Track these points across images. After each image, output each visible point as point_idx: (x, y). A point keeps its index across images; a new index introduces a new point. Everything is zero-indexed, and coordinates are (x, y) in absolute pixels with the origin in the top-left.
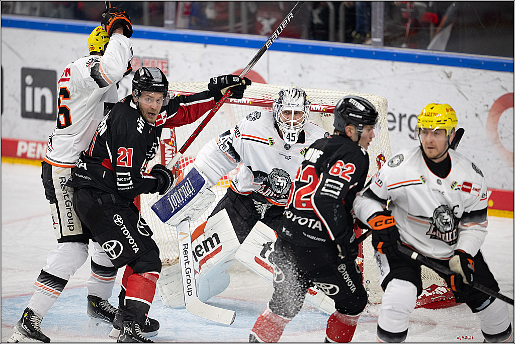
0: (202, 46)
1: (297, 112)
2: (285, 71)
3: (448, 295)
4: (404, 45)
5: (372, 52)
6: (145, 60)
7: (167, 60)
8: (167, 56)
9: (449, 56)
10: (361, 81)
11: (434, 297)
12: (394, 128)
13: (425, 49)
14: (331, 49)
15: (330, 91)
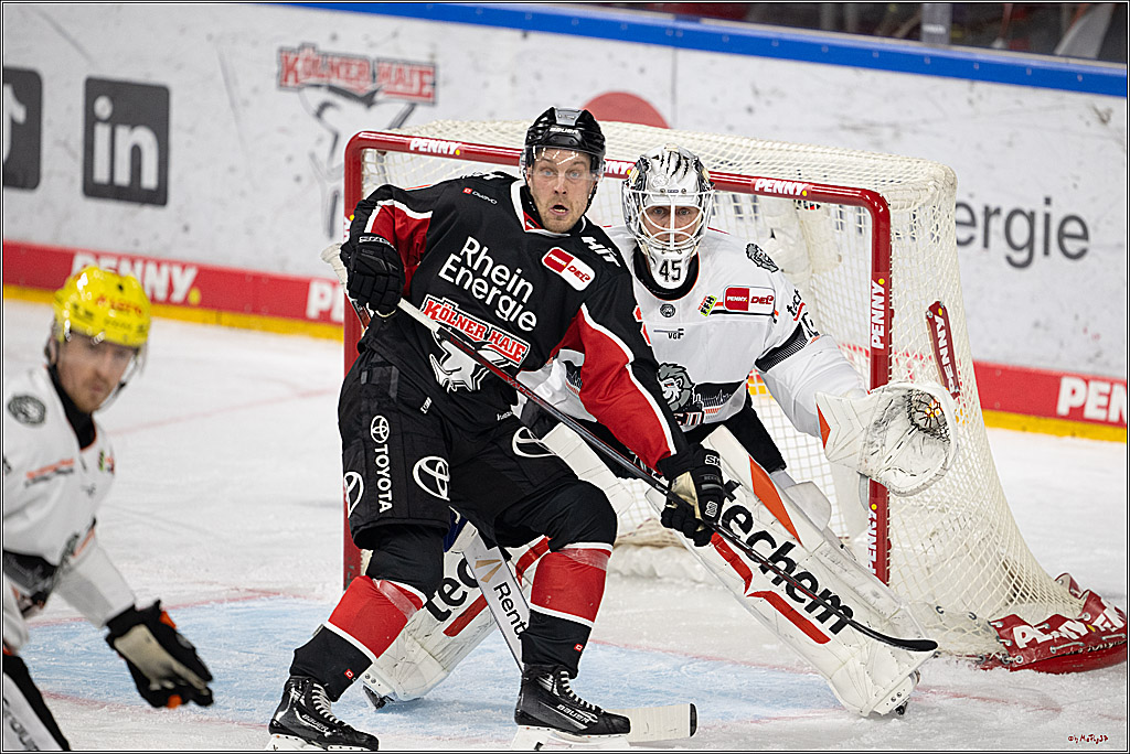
0: (515, 34)
1: (684, 209)
2: (715, 100)
3: (1089, 640)
4: (999, 44)
5: (922, 57)
6: (380, 65)
7: (434, 66)
8: (432, 56)
9: (1105, 72)
10: (893, 125)
11: (1056, 646)
12: (971, 239)
13: (1051, 52)
14: (825, 50)
15: (820, 150)
